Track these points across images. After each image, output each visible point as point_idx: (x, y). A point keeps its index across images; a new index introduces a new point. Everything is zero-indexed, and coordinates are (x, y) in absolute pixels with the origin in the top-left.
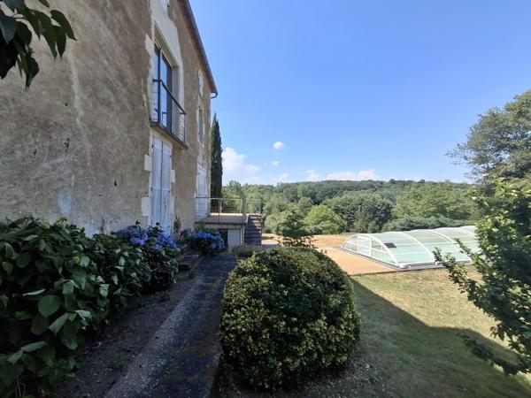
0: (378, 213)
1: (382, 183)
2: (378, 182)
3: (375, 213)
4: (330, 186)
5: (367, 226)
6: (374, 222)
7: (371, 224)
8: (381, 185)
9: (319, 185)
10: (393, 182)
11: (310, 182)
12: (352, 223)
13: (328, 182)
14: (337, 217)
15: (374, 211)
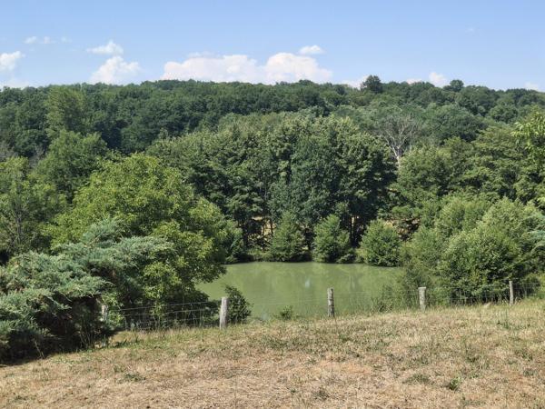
0: (347, 186)
1: (341, 89)
2: (328, 86)
3: (333, 187)
4: (172, 99)
5: (309, 236)
6: (332, 219)
7: (325, 230)
8: (339, 96)
9: (134, 94)
10: (374, 86)
11: (99, 86)
12: (255, 228)
13: (168, 85)
14: (206, 209)
15: (330, 180)
